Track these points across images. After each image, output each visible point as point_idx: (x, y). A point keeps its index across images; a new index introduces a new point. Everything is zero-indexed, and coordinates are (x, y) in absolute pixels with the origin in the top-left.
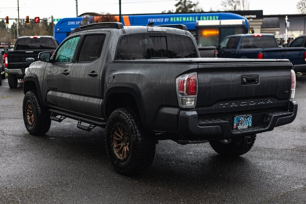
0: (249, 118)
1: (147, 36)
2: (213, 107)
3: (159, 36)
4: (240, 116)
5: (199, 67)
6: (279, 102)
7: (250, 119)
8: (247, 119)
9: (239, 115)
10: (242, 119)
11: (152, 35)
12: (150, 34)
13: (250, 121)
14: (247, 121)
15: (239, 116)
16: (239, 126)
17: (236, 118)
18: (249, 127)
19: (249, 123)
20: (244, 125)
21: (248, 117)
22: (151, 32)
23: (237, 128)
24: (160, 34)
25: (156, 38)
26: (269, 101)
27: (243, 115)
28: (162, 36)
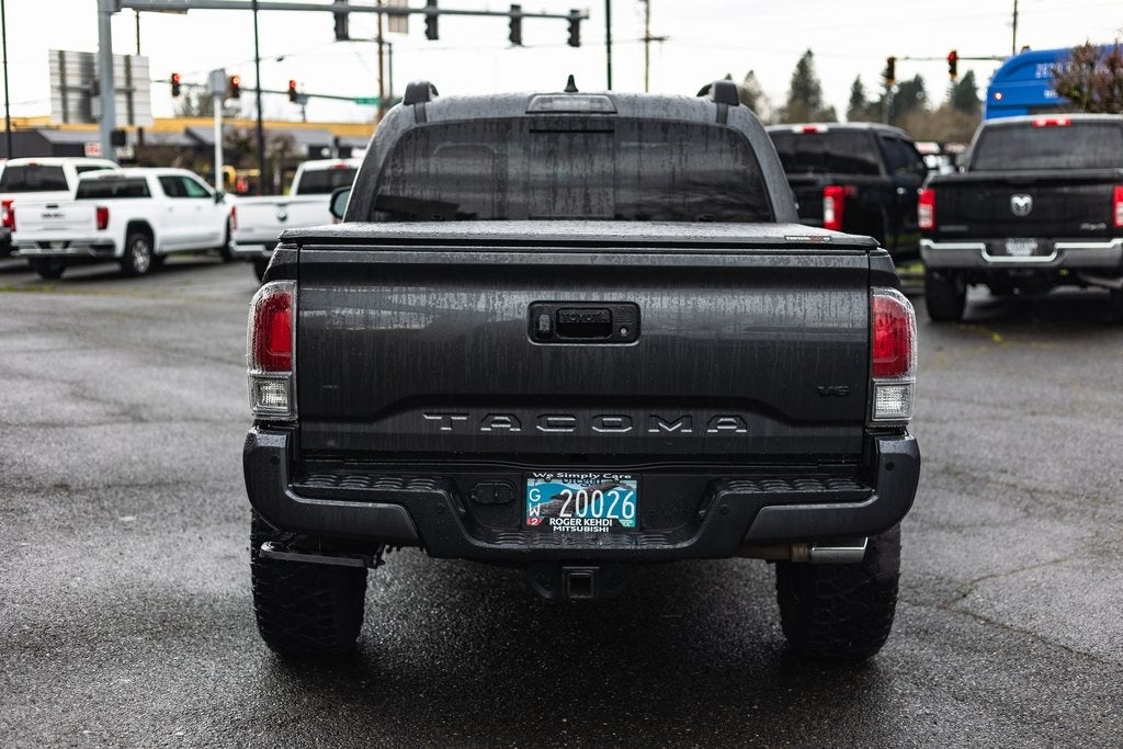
0: (620, 489)
1: (521, 130)
2: (390, 425)
3: (576, 131)
4: (560, 475)
5: (301, 261)
6: (790, 431)
7: (623, 495)
8: (605, 491)
9: (555, 472)
10: (575, 492)
11: (544, 127)
12: (534, 121)
13: (625, 503)
14: (609, 501)
15: (555, 477)
16: (556, 516)
17: (540, 482)
18: (616, 528)
19: (618, 510)
20: (589, 516)
21: (615, 484)
22: (543, 115)
23: (545, 526)
24: (583, 121)
25: (563, 138)
26: (727, 425)
27: (580, 472)
28: (593, 128)
